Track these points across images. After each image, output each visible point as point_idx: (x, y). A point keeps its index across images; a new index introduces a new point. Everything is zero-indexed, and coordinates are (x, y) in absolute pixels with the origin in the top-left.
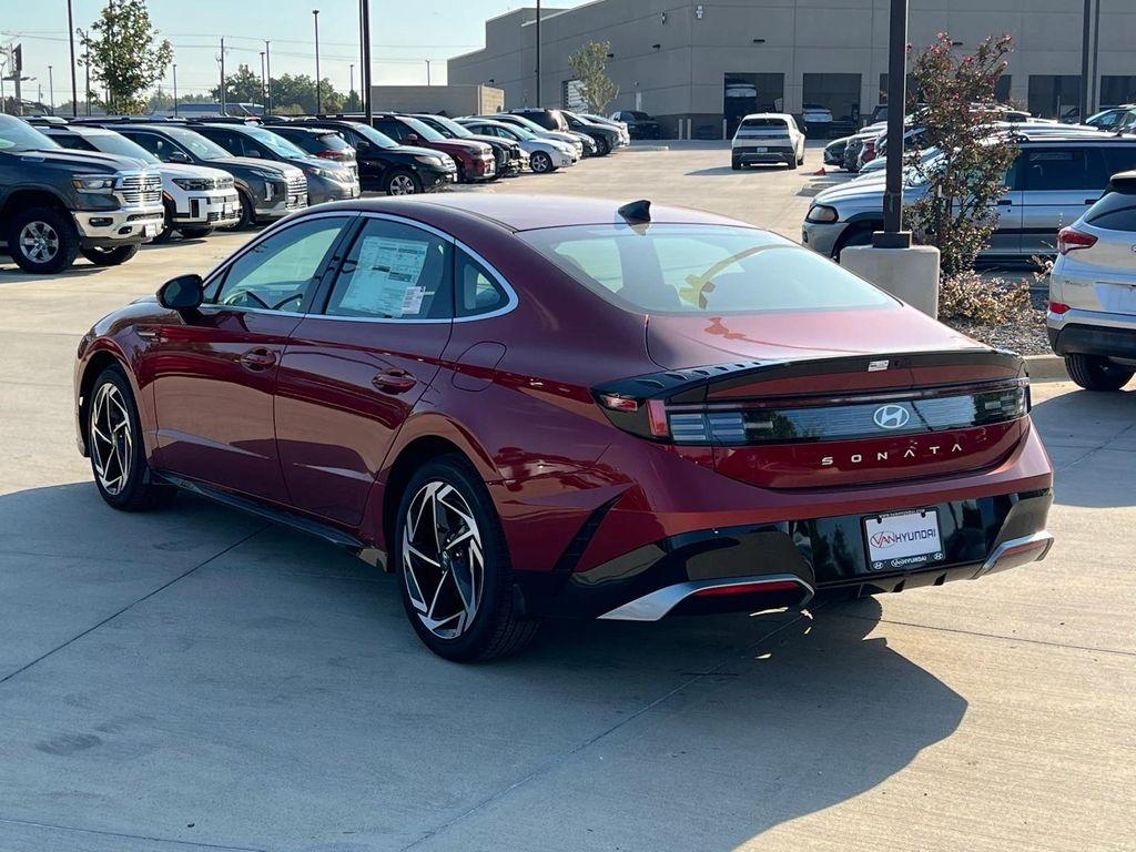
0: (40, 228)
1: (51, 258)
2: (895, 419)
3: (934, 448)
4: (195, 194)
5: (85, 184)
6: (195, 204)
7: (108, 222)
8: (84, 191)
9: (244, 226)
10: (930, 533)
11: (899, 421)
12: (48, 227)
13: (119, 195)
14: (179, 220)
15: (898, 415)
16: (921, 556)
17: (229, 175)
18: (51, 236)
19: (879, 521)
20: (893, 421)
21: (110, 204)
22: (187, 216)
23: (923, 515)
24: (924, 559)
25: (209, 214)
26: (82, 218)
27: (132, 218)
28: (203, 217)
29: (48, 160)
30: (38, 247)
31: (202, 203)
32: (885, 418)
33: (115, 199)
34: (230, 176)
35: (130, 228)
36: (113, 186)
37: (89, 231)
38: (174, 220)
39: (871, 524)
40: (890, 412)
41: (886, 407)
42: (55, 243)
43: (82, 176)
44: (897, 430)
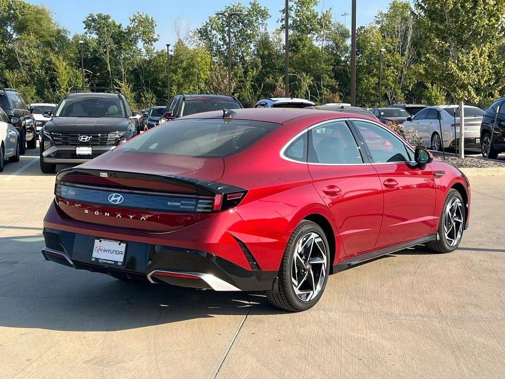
2: (117, 200)
3: (131, 216)
10: (120, 253)
11: (118, 201)
15: (119, 199)
16: (112, 261)
19: (100, 241)
20: (116, 201)
23: (120, 244)
24: (113, 263)
32: (113, 199)
39: (97, 241)
40: (116, 196)
41: (115, 194)
44: (116, 205)
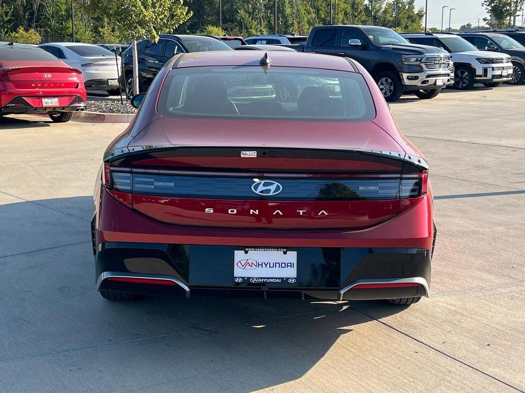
0: (386, 80)
1: (390, 94)
3: (301, 212)
4: (486, 66)
5: (407, 60)
6: (485, 71)
7: (416, 78)
8: (406, 63)
9: (521, 82)
10: (289, 265)
11: (272, 191)
12: (390, 80)
13: (423, 65)
14: (477, 78)
15: (272, 188)
16: (277, 278)
17: (508, 56)
18: (391, 85)
19: (246, 252)
20: (267, 191)
21: (418, 69)
22: (480, 76)
23: (285, 253)
25: (492, 75)
26: (405, 75)
27: (429, 76)
28: (489, 76)
29: (393, 48)
30: (385, 89)
31: (489, 70)
32: (261, 188)
33: (421, 67)
34: (510, 56)
35: (428, 81)
36: (421, 60)
37: (407, 82)
38: (475, 78)
39: (238, 253)
40: (267, 185)
41: (263, 182)
42: (392, 88)
43: (407, 56)
44: (270, 196)
